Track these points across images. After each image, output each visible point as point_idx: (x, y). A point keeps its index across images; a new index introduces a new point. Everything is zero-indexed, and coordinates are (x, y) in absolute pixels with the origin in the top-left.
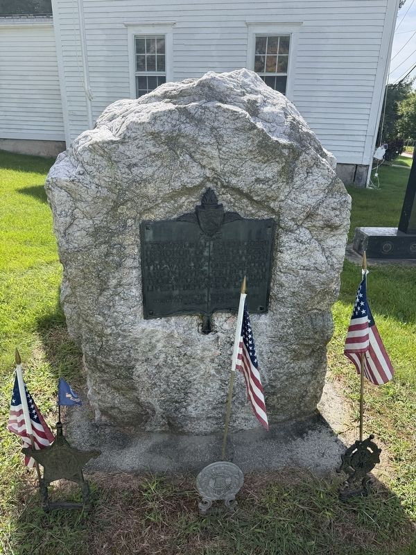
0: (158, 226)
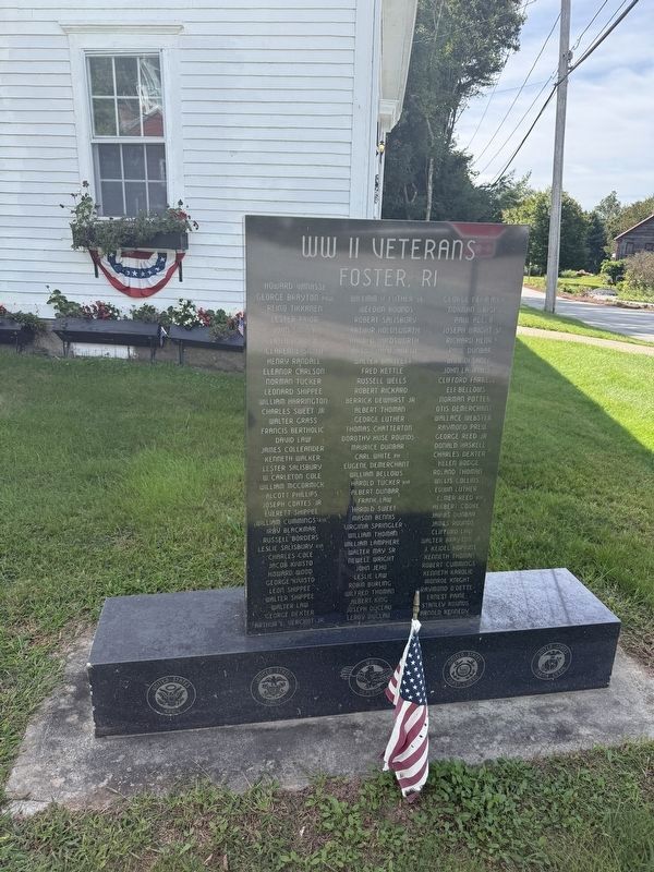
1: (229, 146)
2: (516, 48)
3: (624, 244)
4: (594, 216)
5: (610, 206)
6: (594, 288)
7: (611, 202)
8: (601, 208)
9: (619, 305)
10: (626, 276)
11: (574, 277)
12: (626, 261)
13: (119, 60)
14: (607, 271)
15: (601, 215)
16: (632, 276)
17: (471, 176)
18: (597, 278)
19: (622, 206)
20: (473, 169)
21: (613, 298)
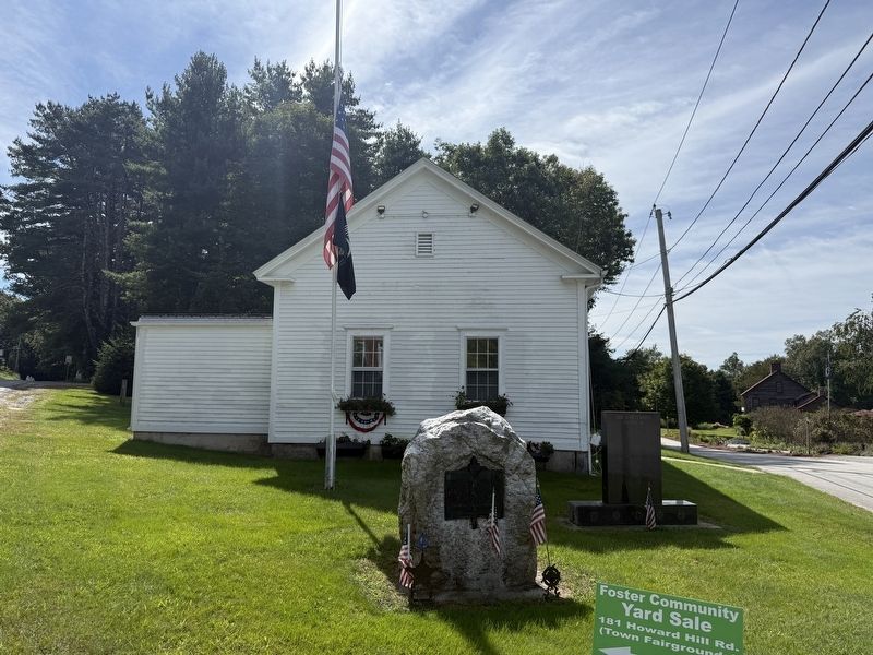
0: (453, 473)
1: (525, 372)
2: (632, 261)
3: (750, 399)
4: (720, 374)
5: (734, 365)
6: (728, 438)
7: (733, 362)
8: (725, 367)
9: (748, 451)
10: (753, 427)
11: (711, 429)
12: (752, 414)
13: (480, 340)
14: (739, 424)
15: (727, 373)
16: (759, 427)
17: (610, 353)
18: (731, 429)
19: (745, 365)
20: (610, 348)
21: (745, 446)
